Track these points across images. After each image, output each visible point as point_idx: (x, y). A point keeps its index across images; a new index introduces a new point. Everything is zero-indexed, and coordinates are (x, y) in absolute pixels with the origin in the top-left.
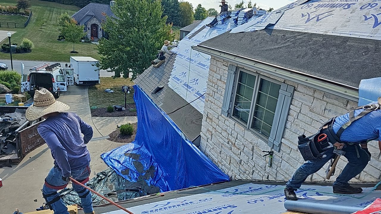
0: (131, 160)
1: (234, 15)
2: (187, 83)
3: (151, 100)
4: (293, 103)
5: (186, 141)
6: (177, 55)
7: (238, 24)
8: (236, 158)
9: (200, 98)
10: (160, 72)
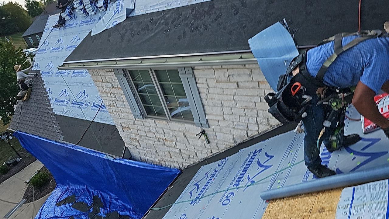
0: (68, 206)
1: (78, 5)
2: (75, 101)
3: (46, 139)
4: (198, 81)
5: (116, 161)
6: (42, 75)
7: (88, 12)
8: (175, 150)
9: (100, 109)
10: (35, 103)
